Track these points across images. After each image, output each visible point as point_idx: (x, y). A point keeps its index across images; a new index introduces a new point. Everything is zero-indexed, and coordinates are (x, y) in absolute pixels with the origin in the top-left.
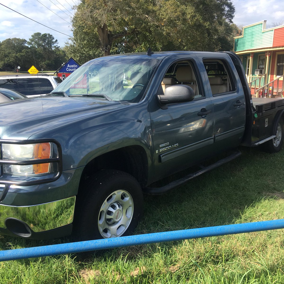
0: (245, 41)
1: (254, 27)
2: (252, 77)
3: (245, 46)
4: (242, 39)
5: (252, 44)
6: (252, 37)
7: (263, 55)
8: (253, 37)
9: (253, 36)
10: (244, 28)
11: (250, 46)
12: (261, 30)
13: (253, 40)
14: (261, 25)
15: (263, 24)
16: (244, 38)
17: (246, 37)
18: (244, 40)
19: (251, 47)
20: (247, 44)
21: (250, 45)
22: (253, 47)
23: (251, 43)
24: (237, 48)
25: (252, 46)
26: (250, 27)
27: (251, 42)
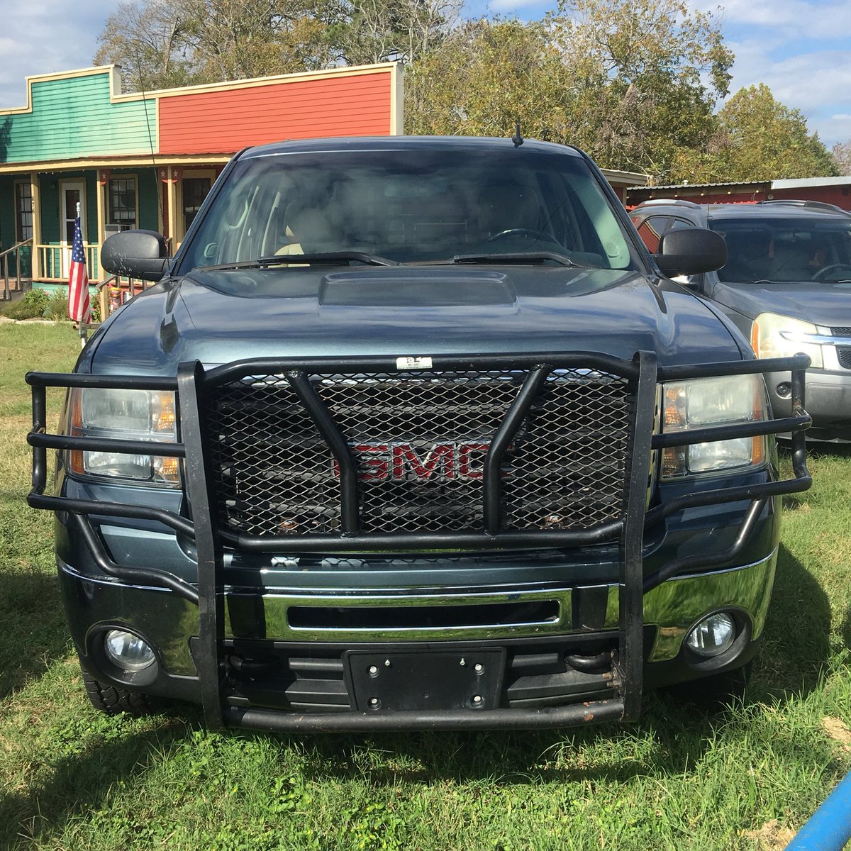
0: (43, 128)
1: (72, 81)
2: (90, 249)
3: (44, 142)
4: (28, 120)
5: (73, 140)
6: (72, 115)
7: (126, 179)
8: (76, 115)
9: (71, 111)
10: (31, 81)
11: (68, 145)
12: (105, 96)
13: (78, 127)
14: (104, 80)
15: (111, 75)
16: (35, 114)
17: (43, 113)
18: (35, 124)
19: (72, 150)
20: (52, 137)
21: (68, 140)
22: (78, 150)
23: (68, 135)
24: (8, 150)
25: (73, 145)
26: (59, 82)
27: (68, 130)
